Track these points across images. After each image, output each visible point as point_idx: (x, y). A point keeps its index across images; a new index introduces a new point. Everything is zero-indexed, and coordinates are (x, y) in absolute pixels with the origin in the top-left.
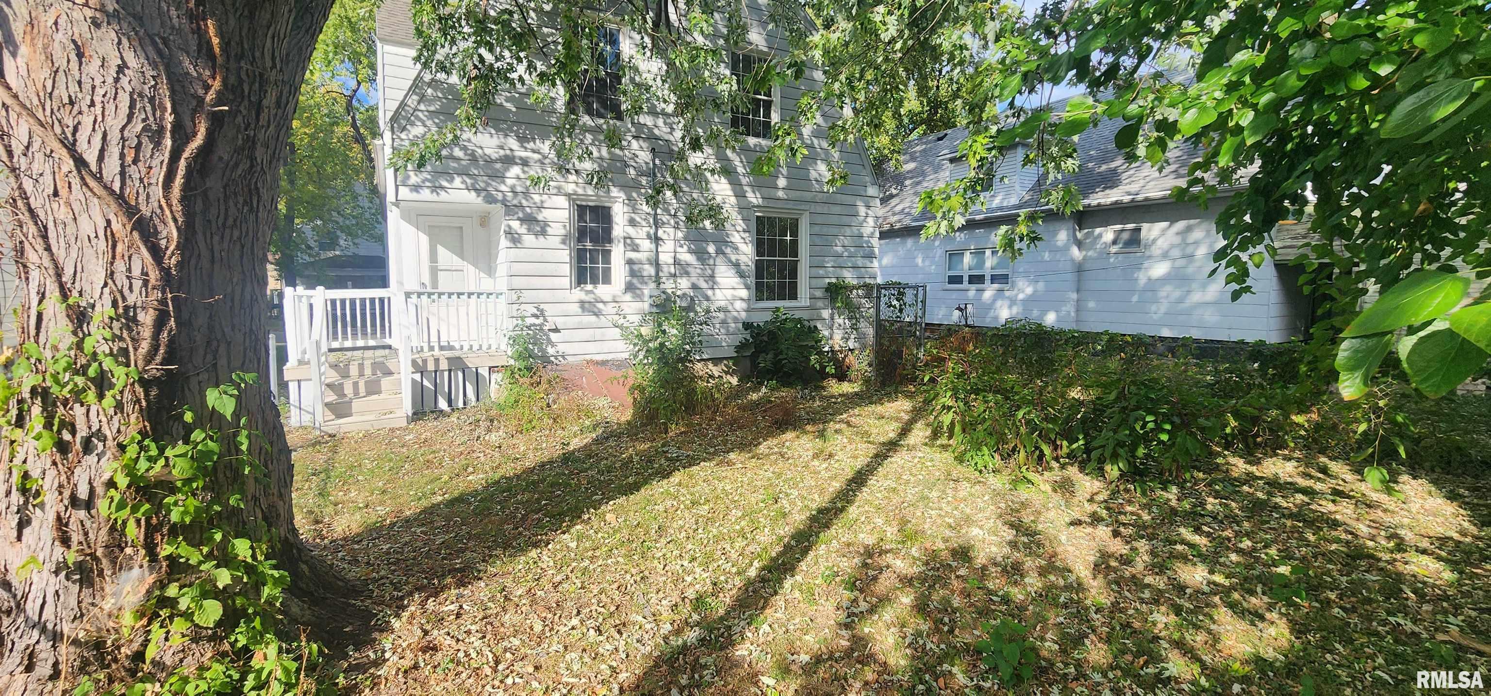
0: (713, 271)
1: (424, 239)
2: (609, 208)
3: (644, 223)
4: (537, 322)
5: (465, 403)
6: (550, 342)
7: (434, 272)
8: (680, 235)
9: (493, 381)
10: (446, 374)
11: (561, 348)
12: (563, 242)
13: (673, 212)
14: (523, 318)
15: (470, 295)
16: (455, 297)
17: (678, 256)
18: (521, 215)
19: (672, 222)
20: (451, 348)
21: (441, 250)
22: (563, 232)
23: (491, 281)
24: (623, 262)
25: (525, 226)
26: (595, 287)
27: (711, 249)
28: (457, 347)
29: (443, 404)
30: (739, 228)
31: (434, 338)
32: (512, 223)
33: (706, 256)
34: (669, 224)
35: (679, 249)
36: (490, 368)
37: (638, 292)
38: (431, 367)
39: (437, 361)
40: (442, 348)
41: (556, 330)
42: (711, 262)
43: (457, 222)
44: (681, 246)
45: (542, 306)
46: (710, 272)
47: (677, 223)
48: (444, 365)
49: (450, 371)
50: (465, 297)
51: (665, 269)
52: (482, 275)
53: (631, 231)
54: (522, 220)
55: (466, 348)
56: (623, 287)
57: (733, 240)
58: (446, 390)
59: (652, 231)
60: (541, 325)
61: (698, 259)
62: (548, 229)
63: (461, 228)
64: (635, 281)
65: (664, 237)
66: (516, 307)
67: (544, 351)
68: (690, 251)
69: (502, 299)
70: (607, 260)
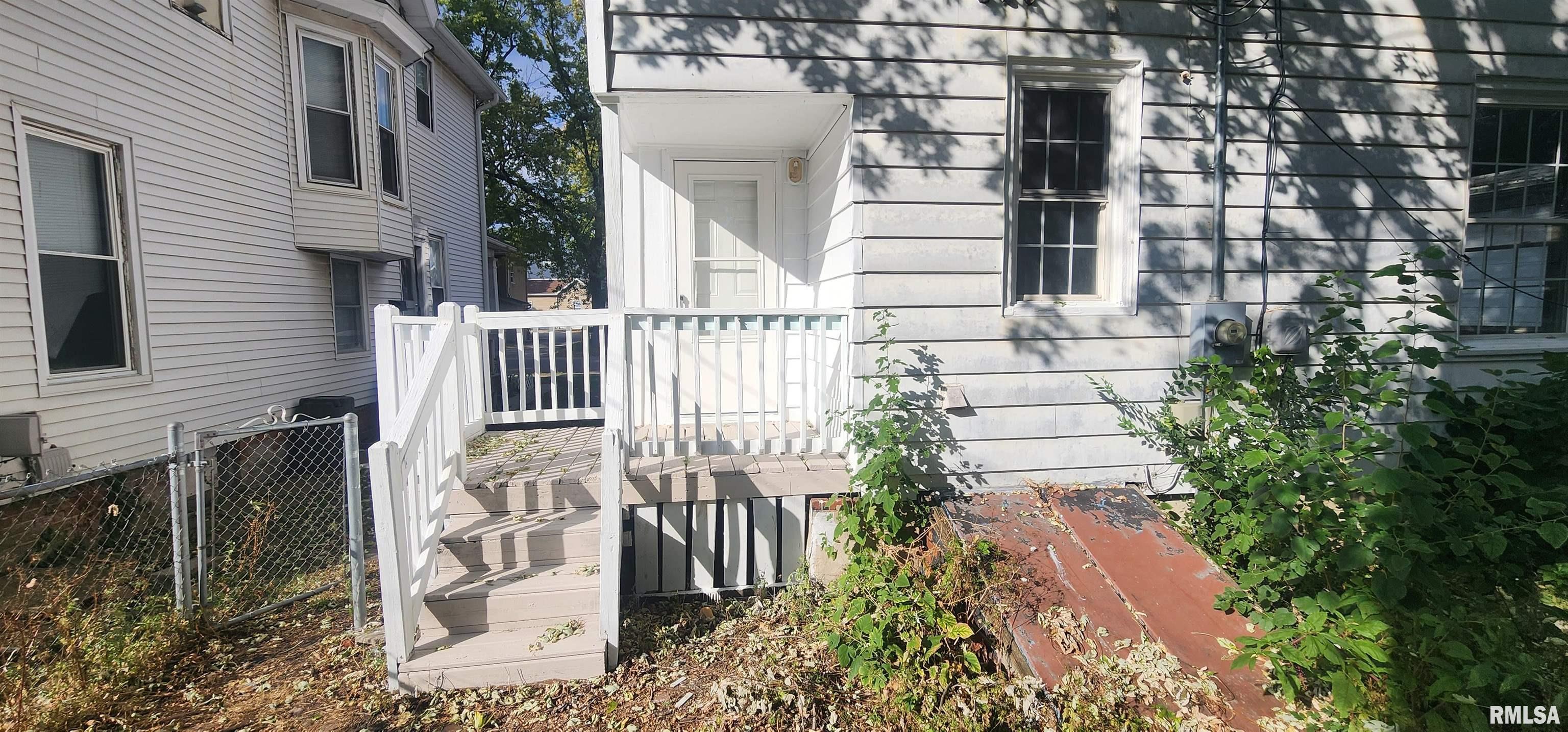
0: (1363, 255)
1: (686, 207)
2: (1103, 96)
3: (1192, 131)
4: (922, 388)
5: (750, 581)
6: (947, 435)
7: (702, 273)
8: (1282, 159)
9: (814, 536)
10: (712, 509)
11: (975, 452)
12: (991, 185)
13: (1266, 98)
14: (892, 380)
15: (768, 320)
16: (734, 325)
17: (1274, 215)
18: (890, 114)
19: (1265, 126)
20: (724, 447)
21: (718, 232)
22: (990, 158)
23: (808, 290)
24: (1136, 235)
25: (897, 143)
26: (1057, 301)
27: (1362, 195)
28: (738, 444)
29: (704, 582)
30: (1437, 138)
31: (688, 421)
32: (868, 139)
33: (1346, 217)
34: (1255, 130)
35: (1277, 198)
36: (808, 498)
37: (1167, 311)
38: (679, 494)
39: (692, 479)
40: (704, 448)
41: (966, 411)
42: (1360, 231)
43: (745, 174)
44: (1283, 189)
45: (932, 349)
46: (1353, 257)
47: (1275, 127)
48: (707, 490)
49: (720, 504)
50: (758, 325)
51: (1240, 250)
52: (791, 279)
53: (1160, 153)
54: (890, 130)
55: (755, 450)
56: (1133, 297)
57: (1419, 169)
58: (712, 546)
59: (1211, 151)
60: (929, 397)
61: (1328, 223)
62: (954, 150)
63: (754, 185)
64: (1161, 282)
65: (1241, 165)
66: (873, 351)
67: (934, 463)
68: (1303, 203)
69: (840, 328)
70: (1087, 233)
